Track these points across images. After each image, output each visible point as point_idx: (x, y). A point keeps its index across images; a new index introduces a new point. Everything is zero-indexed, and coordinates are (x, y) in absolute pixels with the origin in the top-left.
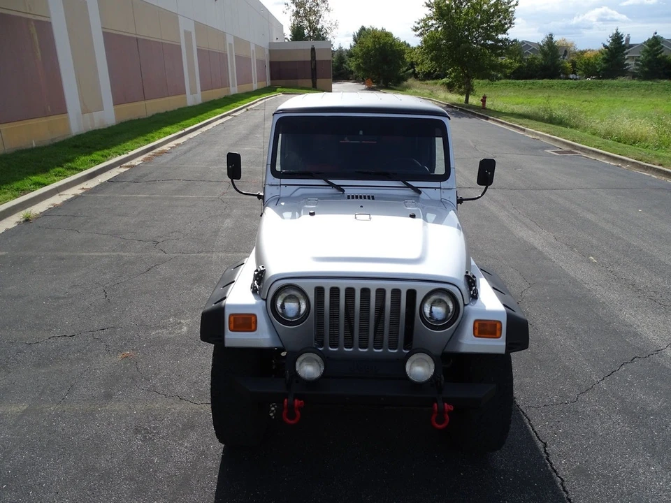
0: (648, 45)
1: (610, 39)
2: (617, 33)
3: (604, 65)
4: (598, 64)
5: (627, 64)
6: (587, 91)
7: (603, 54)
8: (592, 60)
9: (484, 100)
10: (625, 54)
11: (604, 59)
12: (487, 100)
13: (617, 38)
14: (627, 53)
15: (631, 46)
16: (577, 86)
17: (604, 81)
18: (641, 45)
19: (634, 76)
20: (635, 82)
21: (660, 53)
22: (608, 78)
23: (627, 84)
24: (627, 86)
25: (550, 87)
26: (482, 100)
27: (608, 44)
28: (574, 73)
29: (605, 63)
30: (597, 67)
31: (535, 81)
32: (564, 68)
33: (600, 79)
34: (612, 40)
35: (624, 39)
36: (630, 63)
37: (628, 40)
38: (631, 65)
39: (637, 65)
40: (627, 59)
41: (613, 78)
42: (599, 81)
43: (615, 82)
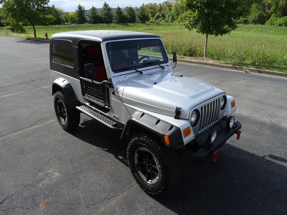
0: (92, 11)
1: (77, 8)
2: (80, 6)
3: (78, 19)
4: (76, 18)
5: (86, 18)
6: (75, 29)
7: (76, 14)
8: (73, 16)
9: (46, 35)
10: (84, 14)
11: (77, 16)
12: (48, 35)
13: (80, 8)
14: (85, 14)
15: (86, 11)
16: (71, 27)
17: (80, 25)
18: (89, 11)
19: (90, 22)
20: (91, 25)
21: (96, 14)
22: (81, 24)
23: (89, 26)
24: (89, 27)
25: (60, 28)
26: (45, 35)
27: (77, 10)
28: (67, 22)
29: (78, 18)
30: (76, 19)
31: (52, 26)
32: (63, 20)
33: (78, 24)
34: (79, 8)
35: (83, 8)
36: (87, 17)
37: (84, 8)
38: (88, 19)
39: (90, 18)
40: (86, 15)
41: (83, 24)
42: (78, 25)
43: (84, 25)
